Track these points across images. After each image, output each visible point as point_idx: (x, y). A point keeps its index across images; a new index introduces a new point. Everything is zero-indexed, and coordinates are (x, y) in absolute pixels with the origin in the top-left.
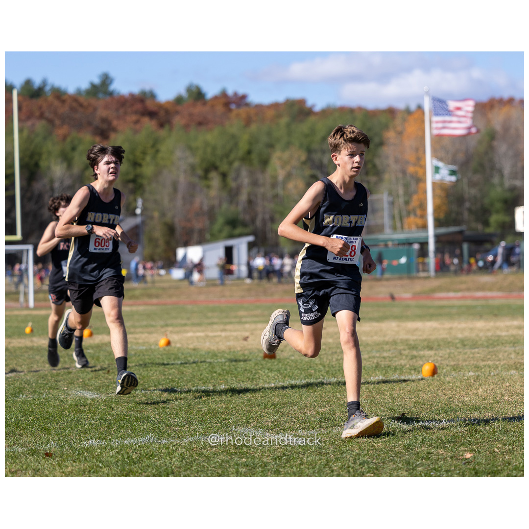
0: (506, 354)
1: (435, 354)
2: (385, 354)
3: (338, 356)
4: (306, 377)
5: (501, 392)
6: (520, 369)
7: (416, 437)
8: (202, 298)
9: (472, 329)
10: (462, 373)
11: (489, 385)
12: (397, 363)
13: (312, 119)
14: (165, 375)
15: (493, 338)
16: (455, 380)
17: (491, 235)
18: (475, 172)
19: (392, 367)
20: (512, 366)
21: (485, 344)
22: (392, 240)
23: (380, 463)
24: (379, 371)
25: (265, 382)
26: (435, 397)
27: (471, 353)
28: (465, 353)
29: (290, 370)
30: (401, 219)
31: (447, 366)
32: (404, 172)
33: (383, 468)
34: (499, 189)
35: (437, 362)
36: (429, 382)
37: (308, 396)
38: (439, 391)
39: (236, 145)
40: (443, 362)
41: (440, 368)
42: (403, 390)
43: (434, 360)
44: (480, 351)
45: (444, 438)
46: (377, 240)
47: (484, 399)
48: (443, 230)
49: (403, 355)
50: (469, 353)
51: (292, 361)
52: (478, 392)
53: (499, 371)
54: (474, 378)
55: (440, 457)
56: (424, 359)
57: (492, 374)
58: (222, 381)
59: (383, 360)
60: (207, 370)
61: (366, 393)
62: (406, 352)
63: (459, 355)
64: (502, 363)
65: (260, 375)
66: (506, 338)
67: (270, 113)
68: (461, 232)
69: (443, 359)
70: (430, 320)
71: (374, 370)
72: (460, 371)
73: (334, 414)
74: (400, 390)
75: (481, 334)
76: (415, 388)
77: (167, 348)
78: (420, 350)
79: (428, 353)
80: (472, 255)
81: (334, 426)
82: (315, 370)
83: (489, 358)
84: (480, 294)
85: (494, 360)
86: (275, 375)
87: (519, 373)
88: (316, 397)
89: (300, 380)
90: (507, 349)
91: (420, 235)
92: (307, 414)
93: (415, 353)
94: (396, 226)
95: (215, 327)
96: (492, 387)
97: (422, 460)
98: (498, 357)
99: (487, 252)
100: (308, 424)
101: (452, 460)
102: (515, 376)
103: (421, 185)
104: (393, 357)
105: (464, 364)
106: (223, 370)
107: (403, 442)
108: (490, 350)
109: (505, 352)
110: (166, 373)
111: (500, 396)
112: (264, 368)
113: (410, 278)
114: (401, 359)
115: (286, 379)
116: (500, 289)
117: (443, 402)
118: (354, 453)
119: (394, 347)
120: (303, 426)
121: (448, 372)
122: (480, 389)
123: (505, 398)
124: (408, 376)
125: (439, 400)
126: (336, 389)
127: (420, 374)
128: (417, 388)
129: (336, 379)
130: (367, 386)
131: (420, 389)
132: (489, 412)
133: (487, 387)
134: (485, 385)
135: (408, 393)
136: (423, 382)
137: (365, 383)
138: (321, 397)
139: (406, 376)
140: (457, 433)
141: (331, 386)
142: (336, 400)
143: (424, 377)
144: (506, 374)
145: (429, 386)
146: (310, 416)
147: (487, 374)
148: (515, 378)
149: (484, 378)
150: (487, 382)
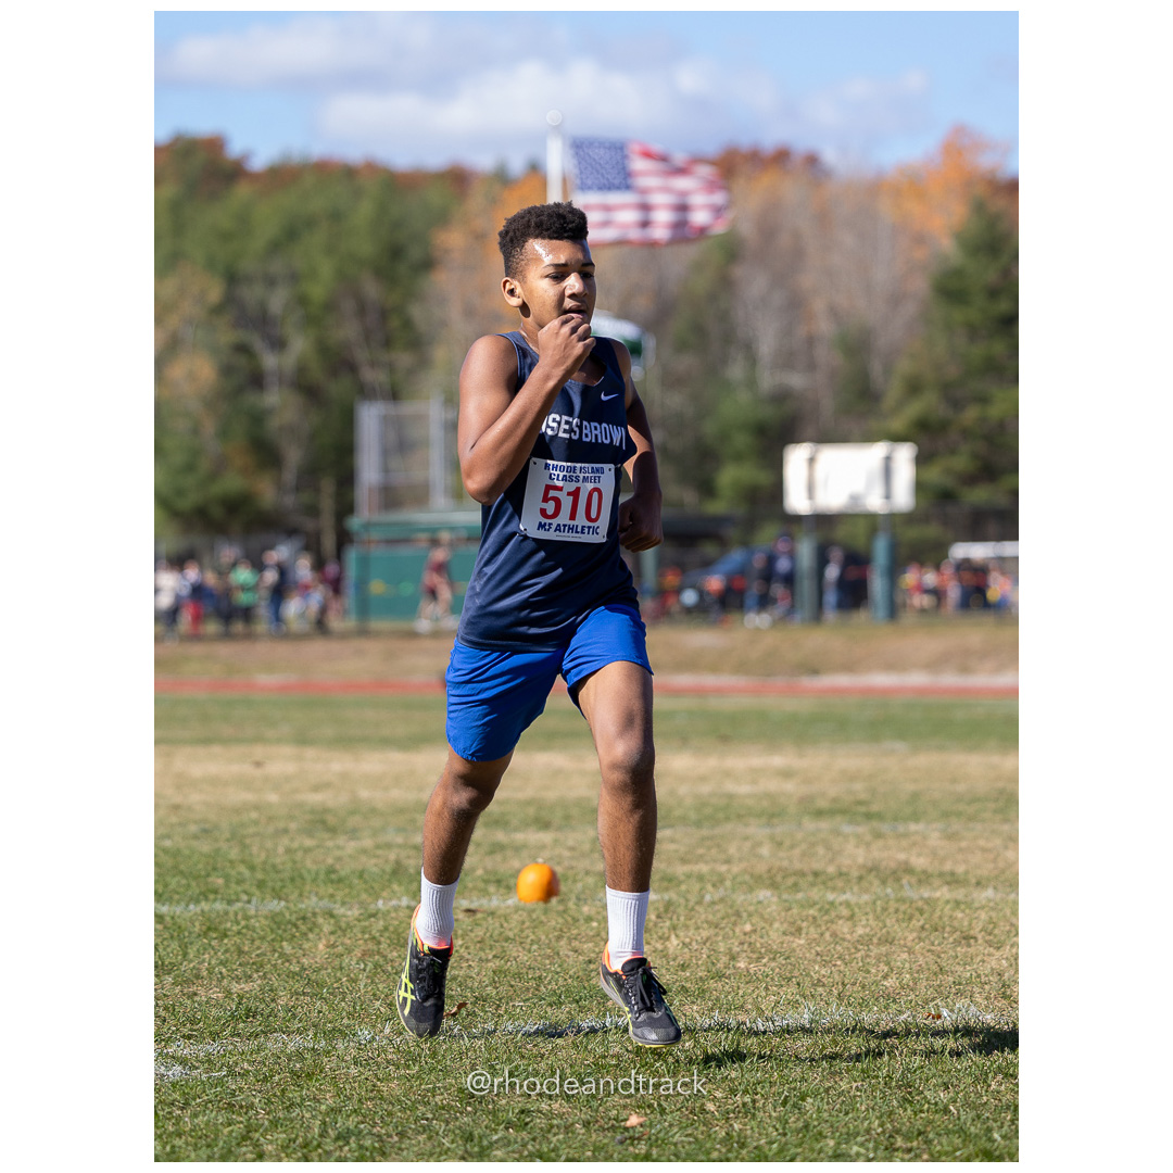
0: (748, 844)
1: (556, 841)
3: (292, 840)
4: (201, 897)
5: (730, 949)
6: (783, 887)
7: (492, 1067)
11: (698, 928)
13: (242, 191)
15: (714, 801)
17: (720, 521)
18: (681, 347)
20: (760, 877)
22: (452, 529)
23: (391, 1136)
24: (400, 884)
26: (549, 957)
31: (587, 873)
33: (400, 1149)
34: (743, 397)
35: (559, 863)
36: (534, 916)
37: (205, 949)
38: (563, 943)
40: (574, 863)
41: (566, 880)
42: (463, 937)
43: (551, 859)
44: (678, 836)
46: (407, 525)
47: (683, 967)
51: (165, 850)
52: (666, 947)
53: (726, 890)
54: (658, 909)
55: (555, 1122)
56: (524, 853)
57: (708, 898)
59: (412, 853)
61: (361, 942)
64: (735, 869)
66: (749, 802)
69: (576, 853)
70: (545, 748)
71: (389, 880)
73: (273, 1000)
75: (683, 790)
76: (496, 932)
78: (516, 829)
79: (535, 837)
82: (227, 878)
83: (701, 856)
84: (684, 680)
85: (715, 861)
87: (779, 897)
88: (226, 951)
89: (183, 904)
90: (751, 830)
92: (196, 998)
96: (705, 934)
97: (507, 1128)
98: (725, 851)
99: (707, 565)
100: (201, 1024)
101: (588, 1130)
102: (769, 906)
107: (456, 1078)
108: (705, 832)
109: (746, 838)
111: (725, 959)
116: (741, 668)
117: (571, 973)
118: (323, 1107)
120: (186, 1031)
121: (587, 891)
122: (673, 937)
123: (739, 965)
124: (479, 898)
125: (560, 966)
126: (280, 932)
127: (511, 895)
128: (501, 934)
129: (283, 903)
130: (367, 923)
131: (511, 934)
132: (693, 1003)
133: (690, 934)
134: (687, 927)
135: (478, 945)
136: (520, 916)
137: (361, 914)
138: (240, 952)
139: (475, 899)
140: (605, 1057)
141: (267, 923)
142: (280, 961)
143: (522, 904)
144: (745, 900)
145: (535, 927)
146: (207, 1002)
147: (693, 899)
148: (769, 910)
149: (686, 908)
150: (692, 921)
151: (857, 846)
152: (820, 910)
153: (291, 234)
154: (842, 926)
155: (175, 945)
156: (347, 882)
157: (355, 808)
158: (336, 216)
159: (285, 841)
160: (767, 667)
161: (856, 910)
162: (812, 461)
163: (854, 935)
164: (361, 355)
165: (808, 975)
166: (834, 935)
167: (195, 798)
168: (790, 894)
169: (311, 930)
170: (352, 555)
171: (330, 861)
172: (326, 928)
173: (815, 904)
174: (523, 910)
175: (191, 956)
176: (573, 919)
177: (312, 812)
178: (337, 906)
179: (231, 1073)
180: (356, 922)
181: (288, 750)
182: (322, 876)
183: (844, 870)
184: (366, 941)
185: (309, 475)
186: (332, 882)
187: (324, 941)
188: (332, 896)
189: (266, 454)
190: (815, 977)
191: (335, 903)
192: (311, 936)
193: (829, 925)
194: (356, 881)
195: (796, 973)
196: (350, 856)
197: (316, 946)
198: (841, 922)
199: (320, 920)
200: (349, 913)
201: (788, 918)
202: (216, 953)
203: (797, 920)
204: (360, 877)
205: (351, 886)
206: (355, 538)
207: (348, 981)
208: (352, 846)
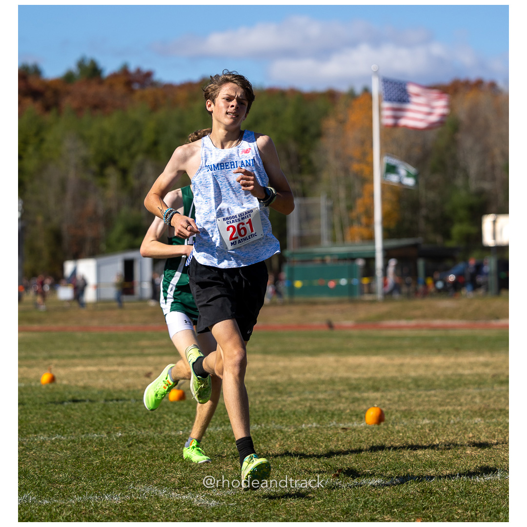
0: (470, 397)
1: (382, 396)
2: (321, 396)
3: (262, 397)
4: (222, 424)
6: (486, 416)
7: (356, 499)
8: (95, 323)
9: (427, 366)
10: (415, 421)
11: (448, 436)
12: (335, 408)
14: (48, 419)
15: (454, 377)
16: (406, 429)
17: (453, 250)
18: (434, 171)
19: (329, 412)
20: (476, 412)
21: (444, 384)
22: (331, 255)
24: (312, 417)
25: (171, 429)
27: (427, 396)
28: (419, 396)
30: (342, 228)
31: (397, 411)
32: (346, 170)
34: (463, 193)
35: (384, 407)
36: (373, 431)
37: (225, 447)
38: (387, 443)
39: (139, 134)
40: (391, 407)
41: (388, 414)
42: (342, 440)
43: (380, 405)
44: (438, 394)
45: (391, 501)
46: (311, 254)
48: (394, 243)
49: (344, 397)
50: (423, 395)
53: (460, 418)
54: (429, 427)
56: (368, 402)
57: (452, 421)
58: (118, 428)
59: (317, 402)
60: (100, 414)
61: (296, 443)
62: (346, 394)
63: (412, 398)
64: (464, 409)
65: (166, 421)
66: (470, 378)
67: (182, 95)
68: (415, 246)
69: (391, 402)
70: (376, 354)
71: (307, 415)
72: (412, 418)
74: (338, 440)
75: (439, 373)
76: (357, 438)
77: (51, 386)
78: (364, 391)
79: (372, 395)
80: (429, 273)
83: (449, 403)
84: (438, 322)
85: (455, 405)
86: (184, 420)
87: (485, 421)
89: (214, 427)
90: (471, 391)
91: (365, 248)
92: (221, 470)
93: (357, 395)
94: (335, 236)
95: (111, 360)
98: (459, 400)
99: (447, 270)
102: (480, 425)
103: (367, 186)
104: (330, 400)
105: (417, 409)
106: (120, 414)
107: (340, 505)
108: (450, 392)
109: (469, 395)
110: (49, 417)
111: (461, 449)
112: (171, 412)
113: (352, 301)
114: (340, 402)
116: (464, 317)
117: (391, 456)
118: (281, 519)
119: (331, 387)
121: (397, 419)
122: (437, 439)
123: (467, 452)
124: (348, 423)
125: (386, 453)
126: (259, 439)
127: (362, 421)
128: (359, 439)
129: (259, 426)
130: (297, 435)
131: (363, 439)
132: (447, 469)
133: (445, 438)
134: (443, 435)
135: (348, 444)
136: (367, 431)
137: (295, 431)
139: (346, 423)
140: (408, 495)
143: (368, 425)
144: (469, 422)
145: (374, 436)
146: (227, 472)
147: (445, 421)
148: (480, 427)
149: (442, 426)
150: (446, 432)
152: (503, 427)
155: (211, 446)
156: (288, 416)
157: (291, 382)
158: (277, 114)
159: (259, 398)
160: (475, 316)
162: (494, 222)
164: (289, 177)
165: (499, 456)
168: (489, 419)
169: (272, 438)
170: (286, 267)
171: (280, 407)
172: (280, 438)
173: (501, 424)
174: (368, 428)
175: (219, 451)
176: (391, 432)
177: (271, 384)
178: (284, 427)
179: (238, 504)
180: (293, 434)
181: (259, 356)
182: (277, 414)
186: (281, 416)
187: (278, 443)
188: (281, 422)
190: (502, 457)
191: (283, 426)
192: (272, 441)
194: (292, 416)
195: (493, 456)
196: (289, 404)
197: (275, 446)
199: (277, 434)
200: (289, 430)
201: (489, 430)
202: (230, 449)
203: (493, 432)
204: (294, 413)
205: (290, 418)
206: (287, 260)
207: (290, 461)
208: (290, 400)
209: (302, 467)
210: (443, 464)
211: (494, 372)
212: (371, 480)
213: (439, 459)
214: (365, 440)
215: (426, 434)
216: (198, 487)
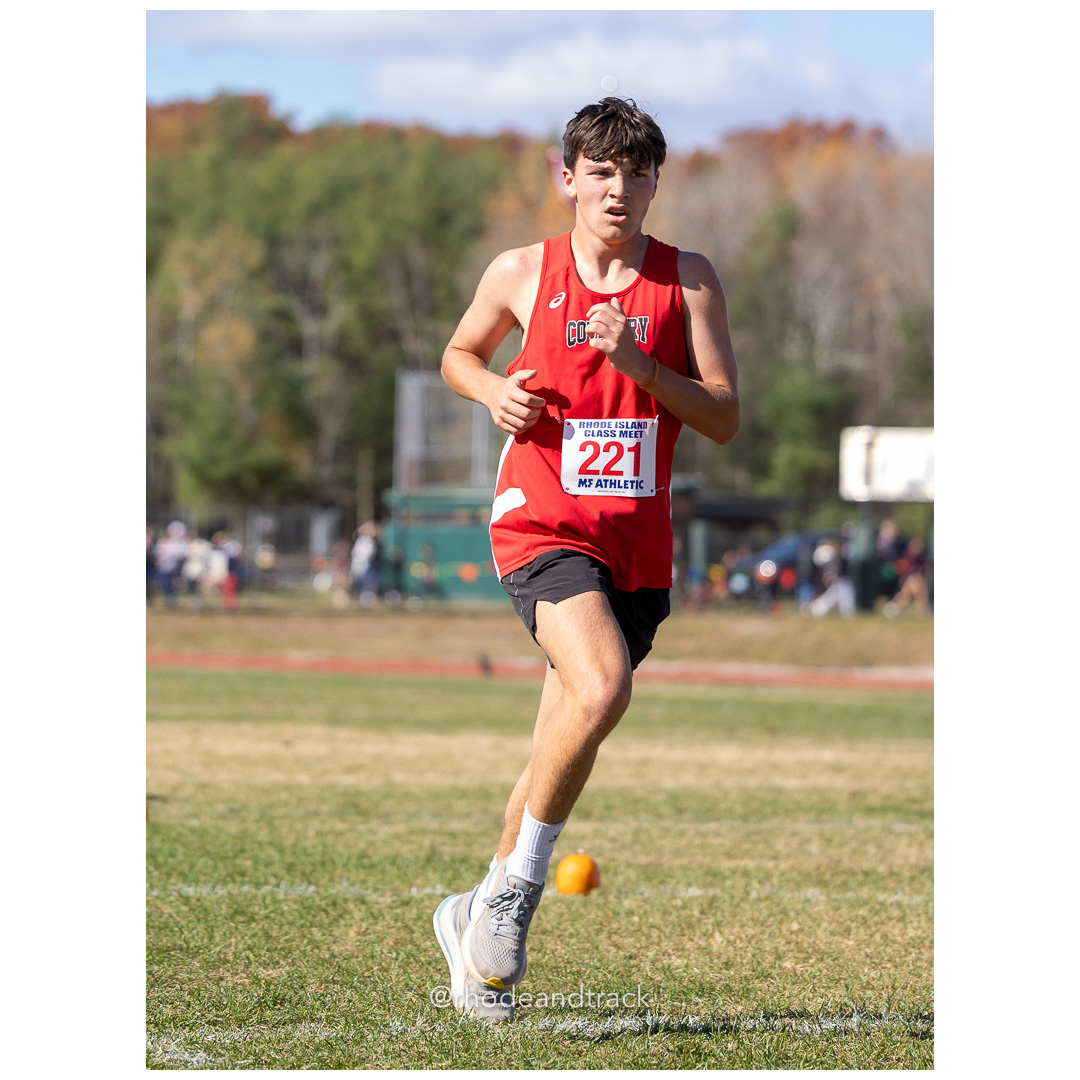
0: (795, 842)
1: (597, 833)
2: (456, 825)
3: (323, 822)
4: (229, 879)
5: (776, 949)
6: (831, 886)
7: (527, 1063)
9: (702, 767)
10: (669, 890)
11: (743, 926)
13: (285, 151)
15: (761, 794)
16: (648, 907)
17: (773, 504)
19: (473, 862)
20: (808, 875)
24: (435, 871)
26: (588, 951)
27: (699, 834)
28: (682, 834)
29: (186, 855)
31: (629, 865)
34: (801, 378)
35: (599, 855)
36: (573, 908)
37: (231, 933)
38: (603, 937)
40: (615, 855)
41: (606, 872)
43: (591, 850)
44: (723, 830)
46: (448, 500)
47: (727, 965)
50: (691, 833)
51: (192, 830)
52: (709, 945)
53: (773, 886)
54: (702, 905)
56: (564, 843)
57: (754, 894)
59: (447, 839)
61: (394, 930)
63: (664, 838)
64: (783, 866)
66: (798, 797)
68: (688, 492)
69: (617, 845)
71: (423, 868)
72: (662, 882)
73: (302, 987)
75: (729, 782)
79: (574, 827)
80: (714, 556)
81: (300, 1020)
82: (255, 860)
83: (748, 851)
84: (732, 668)
85: (761, 857)
87: (828, 896)
88: (254, 935)
89: (209, 886)
90: (799, 826)
92: (223, 983)
96: (750, 931)
98: (772, 847)
99: (759, 551)
100: (227, 1010)
102: (817, 904)
104: (479, 835)
105: (677, 863)
108: (752, 827)
109: (794, 834)
111: (771, 958)
115: (173, 880)
116: (791, 658)
117: (611, 968)
119: (481, 805)
120: (210, 1017)
121: (629, 885)
122: (717, 934)
123: (785, 965)
125: (599, 961)
126: (310, 917)
128: (539, 925)
129: (312, 888)
130: (399, 911)
131: (549, 927)
132: (738, 1002)
133: (735, 930)
134: (731, 924)
136: (559, 908)
137: (394, 902)
138: (268, 936)
140: (645, 1056)
141: (295, 907)
142: (309, 948)
143: (561, 895)
144: (792, 898)
145: (574, 920)
146: (234, 988)
147: (739, 894)
148: (817, 909)
149: (731, 904)
150: (737, 918)
151: (909, 845)
152: (870, 911)
153: (335, 195)
154: (893, 927)
155: (201, 927)
156: (380, 868)
157: (389, 792)
158: (382, 179)
159: (315, 825)
160: (816, 658)
161: (908, 911)
162: (870, 445)
163: (905, 937)
164: (406, 324)
165: (857, 977)
166: (885, 936)
167: (223, 777)
168: (838, 893)
169: (341, 916)
170: (391, 530)
171: (362, 845)
172: (358, 915)
173: (866, 903)
174: (561, 901)
175: (218, 939)
176: (614, 912)
177: (345, 794)
178: (369, 892)
179: (257, 1062)
180: (388, 910)
181: (319, 730)
182: (354, 861)
183: (896, 869)
184: (398, 929)
185: (348, 447)
186: (364, 867)
187: (355, 928)
188: (364, 882)
189: (302, 422)
190: (864, 979)
191: (367, 889)
192: (341, 922)
193: (879, 926)
194: (389, 868)
195: (845, 975)
196: (384, 842)
197: (347, 934)
198: (891, 924)
199: (351, 906)
200: (381, 900)
201: (836, 917)
202: (243, 937)
203: (846, 920)
204: (394, 863)
205: (384, 872)
206: (393, 514)
207: (380, 970)
208: (385, 831)
209: (407, 985)
210: (728, 989)
211: (855, 785)
212: (564, 1019)
213: (721, 979)
214: (553, 927)
215: (694, 920)
216: (166, 1021)
